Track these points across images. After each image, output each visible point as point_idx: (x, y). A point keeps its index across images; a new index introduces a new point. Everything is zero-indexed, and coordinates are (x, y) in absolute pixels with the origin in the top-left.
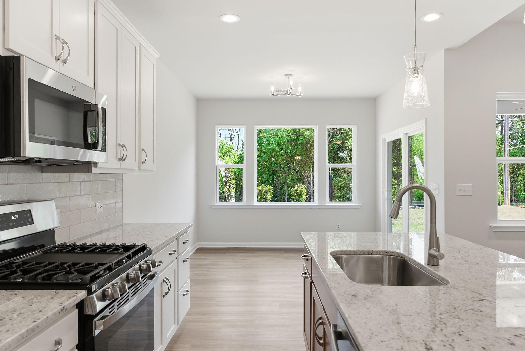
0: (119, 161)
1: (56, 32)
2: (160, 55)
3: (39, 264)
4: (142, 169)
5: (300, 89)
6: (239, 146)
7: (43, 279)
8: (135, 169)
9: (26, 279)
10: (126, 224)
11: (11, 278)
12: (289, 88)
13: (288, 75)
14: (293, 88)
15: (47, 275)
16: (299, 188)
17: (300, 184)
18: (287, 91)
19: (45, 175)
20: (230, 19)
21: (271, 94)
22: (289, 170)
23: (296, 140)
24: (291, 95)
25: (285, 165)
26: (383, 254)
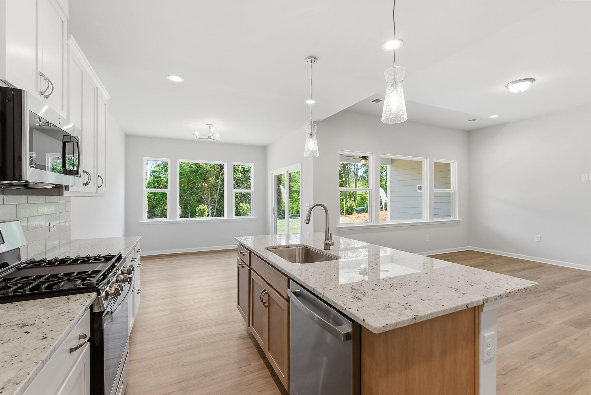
0: (84, 185)
1: (40, 70)
2: (110, 98)
3: (29, 278)
4: (98, 192)
5: (218, 136)
6: (147, 174)
7: (46, 288)
8: (92, 193)
9: (28, 291)
10: (76, 240)
11: (9, 292)
12: (211, 135)
13: (210, 125)
14: (214, 135)
15: (49, 285)
16: (203, 208)
17: (203, 204)
18: (209, 137)
19: (6, 197)
20: (176, 79)
21: (196, 137)
22: (191, 194)
23: (196, 172)
24: (211, 139)
25: (188, 190)
26: (295, 246)
